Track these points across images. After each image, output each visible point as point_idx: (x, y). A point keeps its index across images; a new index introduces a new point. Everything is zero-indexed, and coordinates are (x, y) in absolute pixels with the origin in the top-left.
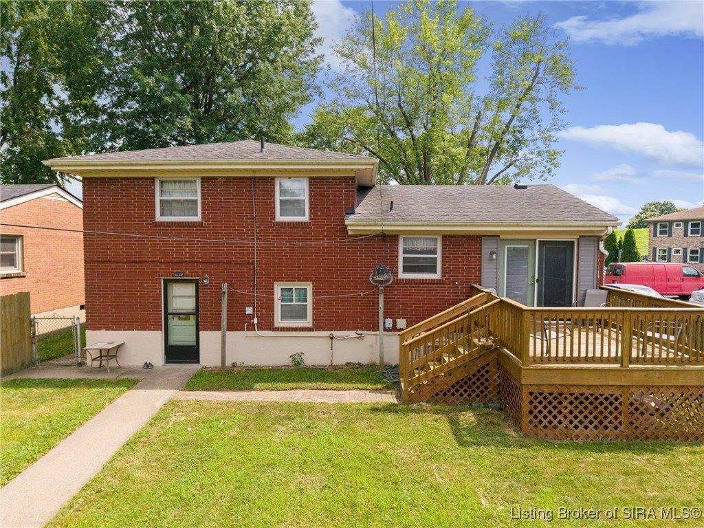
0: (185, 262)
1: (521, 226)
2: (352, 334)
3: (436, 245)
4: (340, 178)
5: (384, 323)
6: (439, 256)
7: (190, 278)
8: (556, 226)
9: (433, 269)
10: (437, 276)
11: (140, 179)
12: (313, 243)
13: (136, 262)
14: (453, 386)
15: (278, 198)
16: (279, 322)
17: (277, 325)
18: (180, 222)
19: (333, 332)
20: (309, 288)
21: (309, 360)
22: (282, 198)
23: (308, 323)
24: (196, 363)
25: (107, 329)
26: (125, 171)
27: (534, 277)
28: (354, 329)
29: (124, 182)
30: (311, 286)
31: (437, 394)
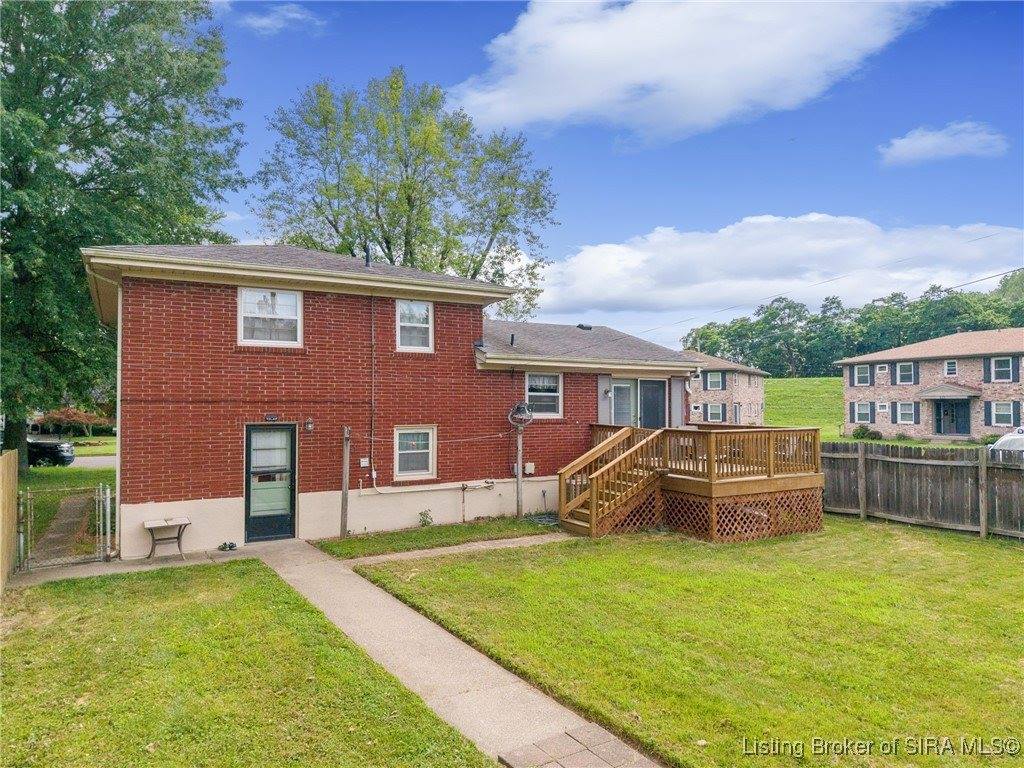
0: (281, 402)
1: (637, 365)
2: (481, 483)
3: (557, 382)
4: (468, 306)
5: (524, 468)
6: (560, 394)
7: (286, 422)
8: (662, 366)
9: (554, 409)
10: (559, 416)
11: (218, 286)
12: (439, 380)
13: (207, 402)
14: (629, 516)
15: (399, 324)
16: (398, 476)
17: (396, 479)
18: (276, 349)
19: (465, 483)
20: (433, 433)
21: (438, 518)
22: (402, 324)
23: (431, 473)
24: (288, 537)
25: (157, 500)
26: (214, 275)
27: (636, 416)
28: (482, 478)
29: (193, 289)
30: (435, 429)
31: (617, 525)
